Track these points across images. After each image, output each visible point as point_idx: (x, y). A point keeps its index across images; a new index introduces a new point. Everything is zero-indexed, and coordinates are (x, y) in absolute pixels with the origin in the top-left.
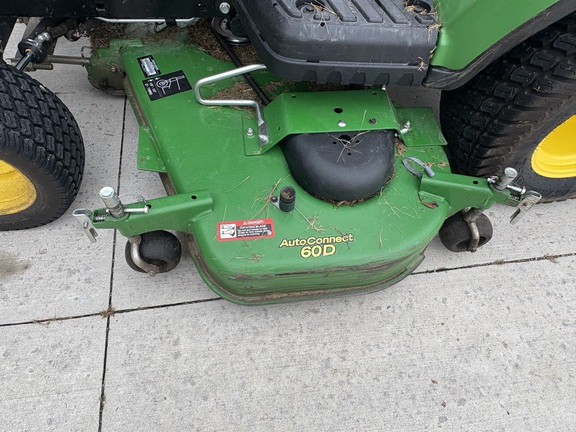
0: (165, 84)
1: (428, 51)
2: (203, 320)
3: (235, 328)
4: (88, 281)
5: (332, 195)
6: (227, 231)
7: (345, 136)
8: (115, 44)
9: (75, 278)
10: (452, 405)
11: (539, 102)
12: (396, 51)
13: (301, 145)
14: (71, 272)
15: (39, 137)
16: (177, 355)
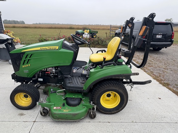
0: (53, 92)
1: (82, 88)
4: (33, 117)
6: (55, 108)
7: (74, 98)
8: (48, 87)
14: (31, 116)
15: (36, 95)
16: (42, 128)
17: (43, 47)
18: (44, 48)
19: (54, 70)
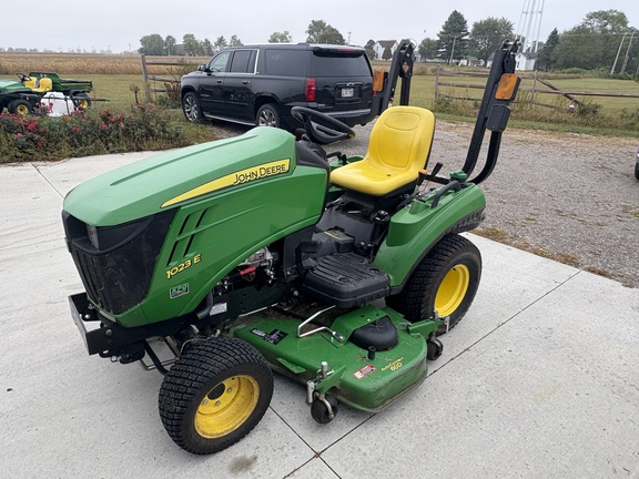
0: (274, 336)
1: (387, 282)
2: (362, 436)
3: (378, 432)
4: (293, 448)
5: (385, 347)
6: (358, 375)
7: (374, 323)
9: (285, 450)
10: (480, 415)
11: (428, 287)
12: (378, 286)
13: (361, 333)
14: (282, 449)
16: (365, 454)
17: (243, 172)
18: (247, 172)
19: (269, 256)
